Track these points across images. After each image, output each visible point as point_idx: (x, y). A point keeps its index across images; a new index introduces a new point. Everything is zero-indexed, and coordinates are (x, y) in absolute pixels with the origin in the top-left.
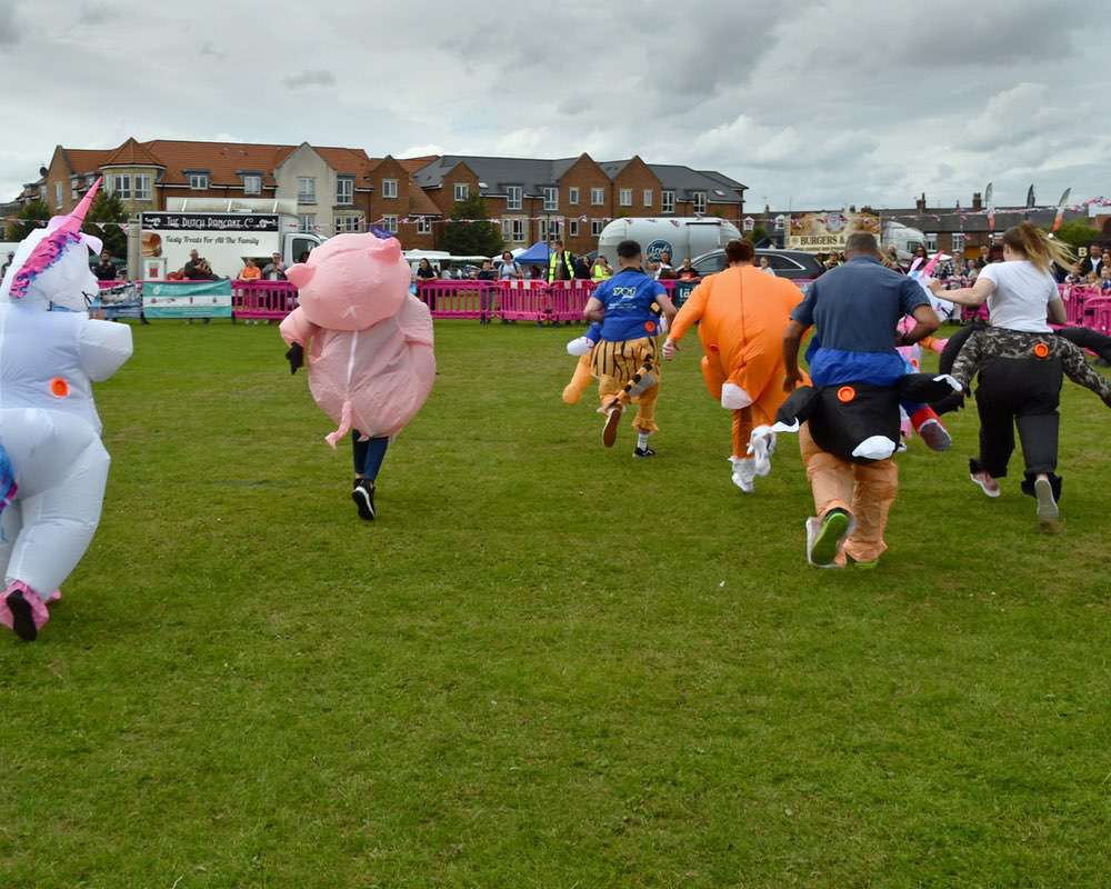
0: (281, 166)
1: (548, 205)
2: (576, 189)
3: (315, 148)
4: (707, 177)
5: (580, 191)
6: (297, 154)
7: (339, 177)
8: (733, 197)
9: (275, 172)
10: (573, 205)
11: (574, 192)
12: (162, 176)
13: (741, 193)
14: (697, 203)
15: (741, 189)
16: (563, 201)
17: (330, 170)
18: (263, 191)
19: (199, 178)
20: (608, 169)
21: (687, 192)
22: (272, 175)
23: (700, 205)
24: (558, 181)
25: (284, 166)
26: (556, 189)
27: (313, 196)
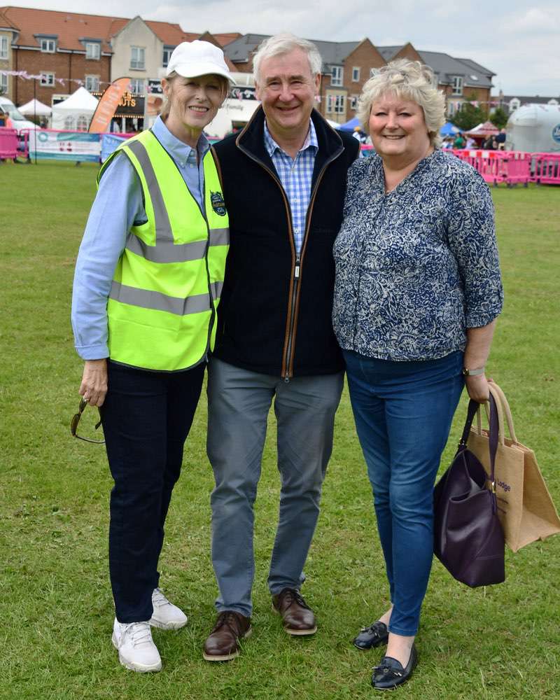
0: (117, 36)
1: (334, 81)
2: (358, 69)
3: (146, 22)
4: (464, 64)
5: (362, 70)
6: (131, 26)
7: (165, 48)
8: (484, 82)
9: (112, 41)
10: (353, 83)
11: (356, 72)
12: (17, 39)
13: (490, 78)
14: (455, 86)
15: (490, 76)
16: (347, 80)
17: (159, 42)
18: (101, 56)
19: (48, 42)
20: (384, 52)
21: (447, 75)
22: (109, 43)
23: (457, 88)
24: (343, 61)
25: (120, 36)
26: (342, 69)
27: (143, 63)
